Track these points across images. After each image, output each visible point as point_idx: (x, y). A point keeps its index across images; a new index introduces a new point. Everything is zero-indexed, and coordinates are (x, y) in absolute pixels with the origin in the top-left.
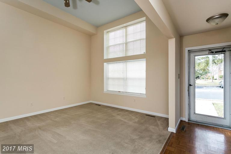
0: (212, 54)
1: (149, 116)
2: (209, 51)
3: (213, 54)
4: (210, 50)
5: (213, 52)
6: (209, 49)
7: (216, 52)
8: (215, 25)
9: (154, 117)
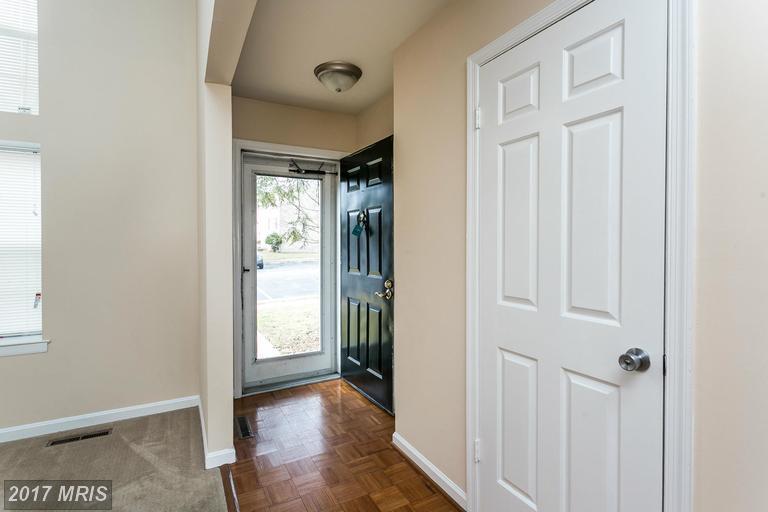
0: (296, 175)
1: (76, 439)
2: (291, 166)
3: (298, 175)
4: (293, 163)
5: (299, 171)
6: (292, 160)
7: (307, 172)
8: (333, 90)
9: (106, 433)
